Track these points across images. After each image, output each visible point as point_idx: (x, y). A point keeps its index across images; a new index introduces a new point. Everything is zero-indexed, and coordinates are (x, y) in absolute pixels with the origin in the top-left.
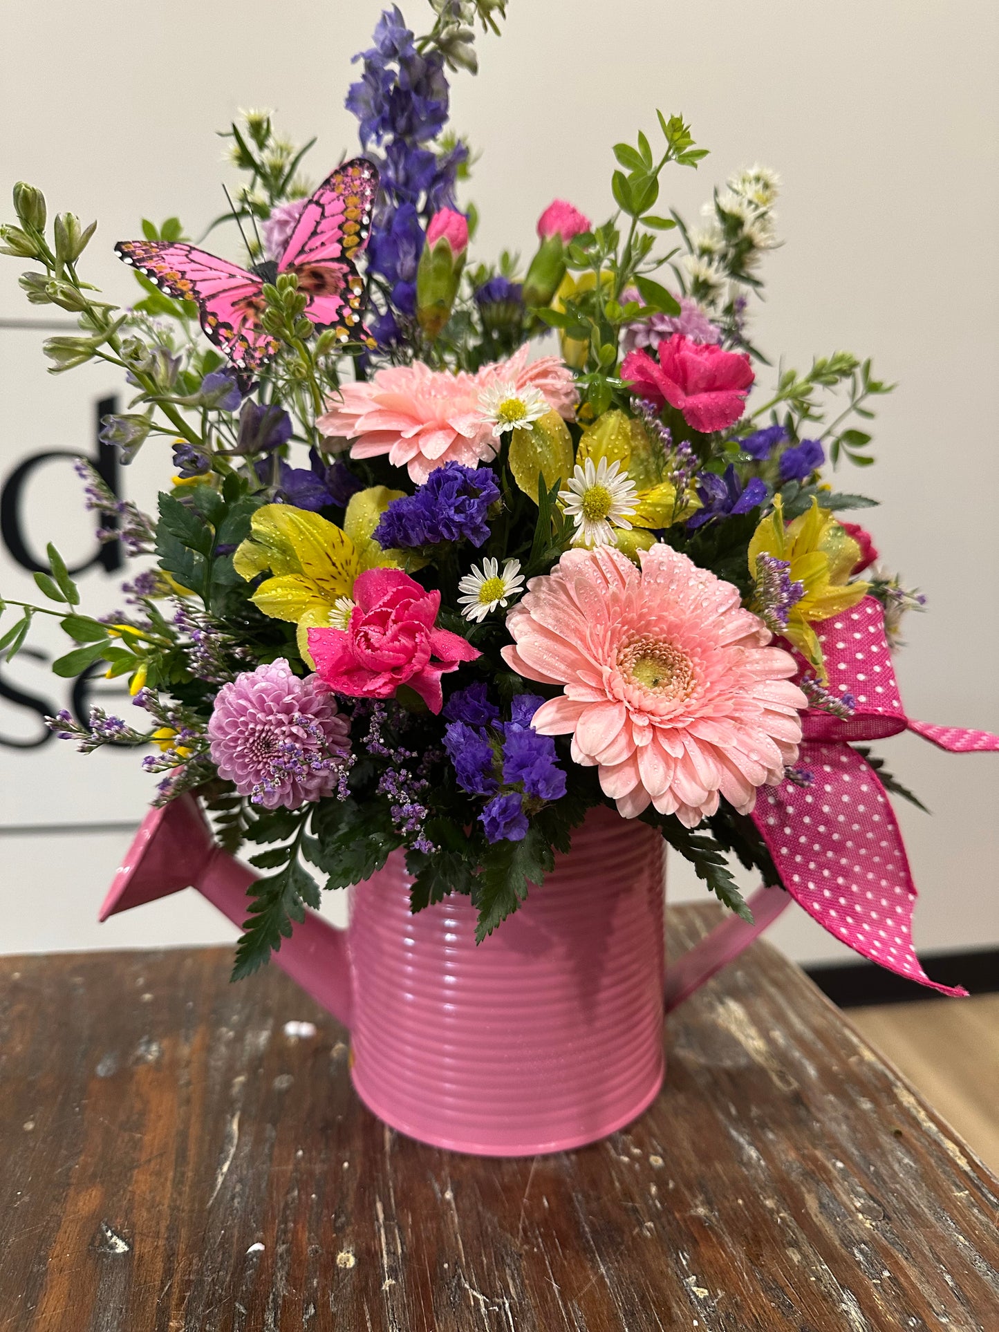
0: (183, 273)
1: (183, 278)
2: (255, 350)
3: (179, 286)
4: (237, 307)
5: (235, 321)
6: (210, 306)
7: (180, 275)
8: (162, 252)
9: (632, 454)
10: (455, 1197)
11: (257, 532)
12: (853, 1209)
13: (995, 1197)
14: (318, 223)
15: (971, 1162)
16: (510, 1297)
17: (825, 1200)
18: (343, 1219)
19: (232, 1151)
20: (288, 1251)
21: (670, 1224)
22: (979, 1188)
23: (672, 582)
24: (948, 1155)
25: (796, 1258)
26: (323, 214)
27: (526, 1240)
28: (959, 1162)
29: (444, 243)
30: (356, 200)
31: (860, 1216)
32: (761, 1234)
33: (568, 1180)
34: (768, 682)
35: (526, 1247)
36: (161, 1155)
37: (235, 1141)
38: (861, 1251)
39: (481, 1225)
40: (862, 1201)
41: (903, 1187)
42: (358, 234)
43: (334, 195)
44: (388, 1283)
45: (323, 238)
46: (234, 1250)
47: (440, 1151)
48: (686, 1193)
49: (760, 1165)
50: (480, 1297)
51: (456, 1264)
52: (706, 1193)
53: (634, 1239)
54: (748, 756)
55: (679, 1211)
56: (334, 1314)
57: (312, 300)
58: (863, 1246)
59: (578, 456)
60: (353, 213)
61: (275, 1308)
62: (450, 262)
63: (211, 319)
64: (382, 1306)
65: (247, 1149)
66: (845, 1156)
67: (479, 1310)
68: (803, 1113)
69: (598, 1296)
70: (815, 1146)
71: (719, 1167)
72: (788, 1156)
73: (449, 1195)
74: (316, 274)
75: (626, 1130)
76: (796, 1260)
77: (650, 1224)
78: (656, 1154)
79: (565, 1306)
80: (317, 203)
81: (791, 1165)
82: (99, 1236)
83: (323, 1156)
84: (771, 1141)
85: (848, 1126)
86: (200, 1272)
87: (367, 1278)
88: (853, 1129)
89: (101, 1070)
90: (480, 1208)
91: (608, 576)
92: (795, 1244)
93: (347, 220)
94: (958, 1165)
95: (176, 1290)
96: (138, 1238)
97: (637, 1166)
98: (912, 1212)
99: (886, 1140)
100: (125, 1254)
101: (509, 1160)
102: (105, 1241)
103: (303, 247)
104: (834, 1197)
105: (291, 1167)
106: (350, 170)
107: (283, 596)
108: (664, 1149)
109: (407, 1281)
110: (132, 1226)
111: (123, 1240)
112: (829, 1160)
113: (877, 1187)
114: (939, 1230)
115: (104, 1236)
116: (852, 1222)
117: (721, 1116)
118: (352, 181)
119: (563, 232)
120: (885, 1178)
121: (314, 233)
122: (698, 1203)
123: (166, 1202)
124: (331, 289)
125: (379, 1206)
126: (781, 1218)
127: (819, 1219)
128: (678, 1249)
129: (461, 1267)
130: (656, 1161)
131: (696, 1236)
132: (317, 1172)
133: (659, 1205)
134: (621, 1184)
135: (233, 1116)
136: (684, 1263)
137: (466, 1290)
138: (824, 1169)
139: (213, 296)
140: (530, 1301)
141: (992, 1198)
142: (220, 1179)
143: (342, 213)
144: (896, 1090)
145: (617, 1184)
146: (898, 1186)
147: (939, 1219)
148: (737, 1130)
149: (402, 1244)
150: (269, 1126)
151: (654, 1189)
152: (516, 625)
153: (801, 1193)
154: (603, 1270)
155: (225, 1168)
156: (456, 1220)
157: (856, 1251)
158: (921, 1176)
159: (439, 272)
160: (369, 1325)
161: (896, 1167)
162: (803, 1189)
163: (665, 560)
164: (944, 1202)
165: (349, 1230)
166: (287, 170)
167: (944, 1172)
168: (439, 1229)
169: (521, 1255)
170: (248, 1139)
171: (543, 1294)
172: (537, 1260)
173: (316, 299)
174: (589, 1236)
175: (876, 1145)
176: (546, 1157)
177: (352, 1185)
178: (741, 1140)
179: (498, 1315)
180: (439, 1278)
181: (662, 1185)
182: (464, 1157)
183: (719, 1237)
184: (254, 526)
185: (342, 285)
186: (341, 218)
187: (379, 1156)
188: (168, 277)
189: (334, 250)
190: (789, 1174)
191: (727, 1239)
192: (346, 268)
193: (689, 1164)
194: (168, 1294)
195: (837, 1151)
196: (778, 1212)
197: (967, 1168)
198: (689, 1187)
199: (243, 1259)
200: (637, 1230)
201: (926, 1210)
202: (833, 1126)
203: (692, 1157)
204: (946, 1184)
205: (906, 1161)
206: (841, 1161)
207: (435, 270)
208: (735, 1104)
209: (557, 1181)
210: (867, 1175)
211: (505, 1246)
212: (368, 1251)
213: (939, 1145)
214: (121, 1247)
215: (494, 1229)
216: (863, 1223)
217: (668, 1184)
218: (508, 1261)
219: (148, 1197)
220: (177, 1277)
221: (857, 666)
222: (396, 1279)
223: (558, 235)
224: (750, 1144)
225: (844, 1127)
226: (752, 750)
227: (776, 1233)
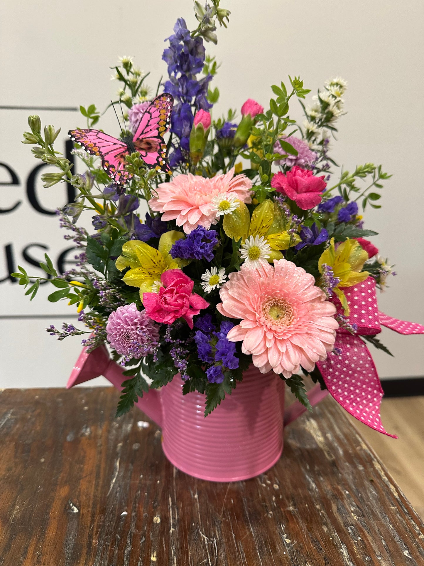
0: (95, 144)
1: (95, 146)
2: (124, 176)
3: (93, 150)
4: (117, 158)
5: (116, 164)
6: (106, 158)
7: (94, 145)
8: (87, 134)
9: (274, 218)
10: (199, 497)
11: (125, 252)
12: (350, 511)
13: (407, 510)
14: (149, 121)
15: (399, 495)
16: (216, 538)
17: (340, 507)
18: (156, 504)
19: (117, 474)
20: (136, 515)
21: (279, 513)
22: (401, 506)
23: (286, 275)
24: (391, 491)
25: (326, 529)
26: (151, 117)
27: (224, 516)
28: (395, 494)
29: (201, 126)
30: (164, 111)
31: (353, 514)
32: (313, 519)
33: (242, 493)
34: (323, 318)
35: (224, 519)
36: (91, 474)
37: (118, 470)
38: (351, 529)
39: (207, 509)
40: (354, 508)
41: (371, 503)
42: (165, 126)
43: (155, 109)
44: (172, 530)
45: (151, 128)
46: (117, 513)
47: (194, 478)
48: (286, 500)
49: (316, 491)
50: (205, 537)
51: (197, 524)
52: (294, 501)
53: (264, 518)
54: (312, 350)
55: (283, 508)
56: (152, 541)
57: (146, 154)
58: (352, 526)
59: (252, 219)
60: (163, 117)
61: (131, 537)
62: (203, 134)
63: (106, 164)
64: (169, 539)
65: (122, 474)
66: (350, 489)
67: (205, 543)
68: (335, 470)
69: (249, 540)
70: (338, 484)
71: (300, 491)
72: (327, 487)
73: (196, 496)
74: (148, 143)
75: (265, 473)
76: (325, 530)
77: (271, 512)
78: (276, 484)
79: (237, 543)
80: (149, 112)
81: (328, 492)
82: (68, 506)
83: (150, 478)
84: (322, 481)
85: (353, 476)
86: (104, 522)
87: (164, 527)
88: (355, 478)
89: (69, 438)
90: (208, 502)
91: (261, 273)
92: (326, 524)
93: (161, 120)
94: (394, 495)
95: (95, 528)
96: (82, 507)
97: (268, 488)
98: (374, 514)
99: (367, 483)
100: (77, 513)
101: (220, 483)
102: (70, 508)
103: (143, 131)
104: (343, 506)
105: (138, 482)
106: (162, 98)
107: (134, 277)
108: (279, 482)
109: (179, 530)
110: (80, 502)
111: (77, 507)
112: (343, 490)
113: (361, 503)
114: (383, 522)
115: (70, 506)
116: (349, 516)
117: (303, 469)
118: (163, 103)
119: (252, 113)
120: (365, 500)
121: (147, 126)
122: (290, 505)
123: (92, 493)
124: (154, 149)
125: (170, 499)
126: (322, 513)
127: (336, 515)
128: (281, 523)
129: (199, 525)
130: (276, 487)
131: (289, 518)
132: (148, 484)
133: (275, 505)
134: (262, 495)
135: (117, 460)
136: (283, 529)
137: (200, 534)
138: (341, 494)
139: (107, 153)
140: (224, 540)
141: (406, 510)
142: (112, 485)
143: (159, 117)
144: (374, 462)
145: (260, 495)
146: (369, 503)
147: (383, 518)
148: (308, 476)
149: (178, 515)
150: (130, 464)
151: (274, 498)
152: (223, 295)
153: (330, 503)
154: (252, 530)
155: (114, 481)
156: (198, 506)
157: (349, 529)
158: (379, 499)
159: (198, 138)
160: (164, 546)
161: (369, 495)
162: (332, 502)
163: (284, 267)
164: (386, 510)
165: (159, 508)
166: (139, 82)
167: (388, 498)
168: (192, 510)
169: (221, 522)
170: (123, 469)
171: (229, 538)
172: (227, 524)
173: (148, 153)
174: (248, 516)
175: (362, 485)
176: (234, 483)
177: (160, 491)
178: (310, 480)
179: (212, 545)
180: (191, 528)
181: (277, 496)
182: (203, 481)
183: (297, 519)
184: (124, 250)
185: (159, 148)
186: (158, 119)
187: (171, 479)
188: (89, 146)
189: (155, 133)
190: (327, 495)
191: (300, 520)
192: (160, 141)
193: (289, 488)
194: (92, 529)
195: (347, 487)
196: (321, 511)
197: (397, 497)
198: (288, 498)
199: (120, 517)
200: (266, 514)
201: (379, 514)
202: (346, 476)
203: (290, 486)
204: (388, 503)
205: (374, 492)
206: (348, 491)
207: (197, 136)
208: (309, 465)
209: (237, 492)
210: (357, 497)
211: (216, 518)
212: (165, 516)
213: (387, 486)
214: (76, 510)
215: (212, 511)
216: (353, 517)
217: (279, 496)
218: (217, 524)
219: (86, 491)
220: (96, 523)
221: (362, 307)
222: (175, 528)
223: (249, 114)
224: (313, 482)
225: (351, 477)
226: (314, 348)
227: (319, 519)
